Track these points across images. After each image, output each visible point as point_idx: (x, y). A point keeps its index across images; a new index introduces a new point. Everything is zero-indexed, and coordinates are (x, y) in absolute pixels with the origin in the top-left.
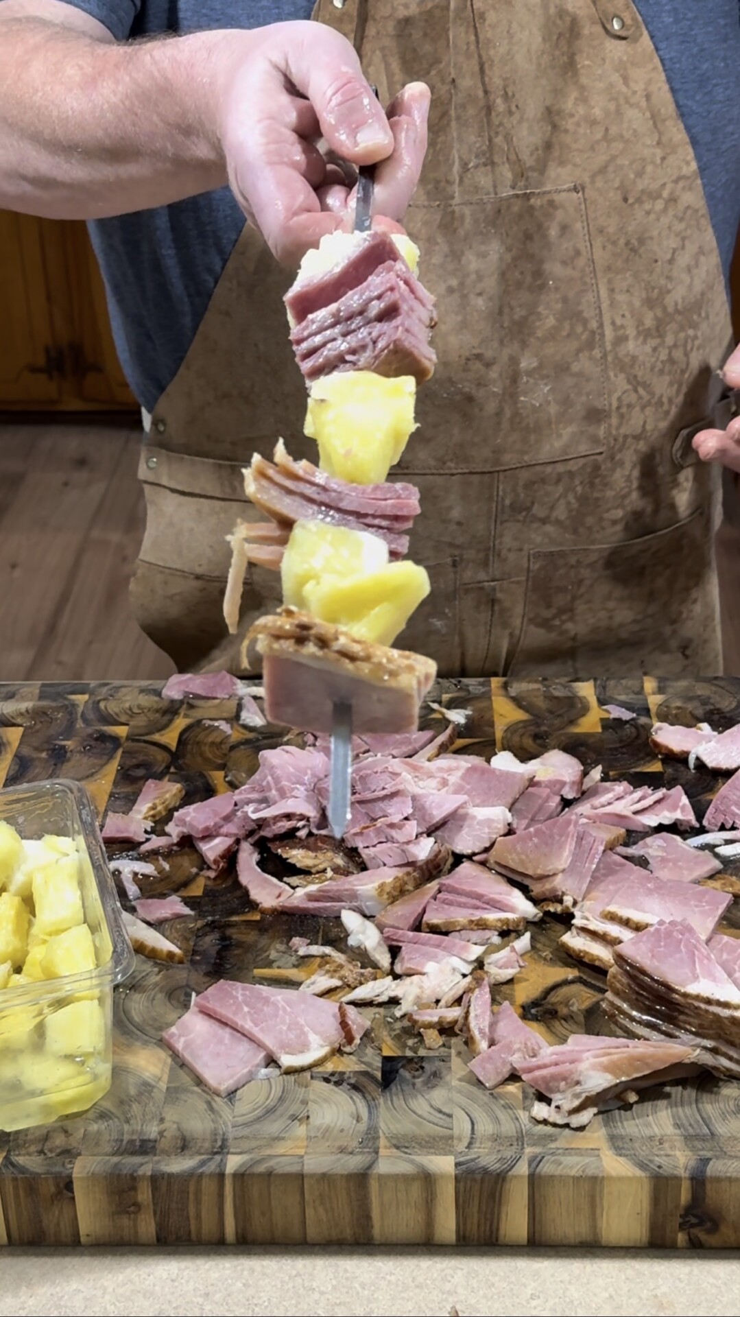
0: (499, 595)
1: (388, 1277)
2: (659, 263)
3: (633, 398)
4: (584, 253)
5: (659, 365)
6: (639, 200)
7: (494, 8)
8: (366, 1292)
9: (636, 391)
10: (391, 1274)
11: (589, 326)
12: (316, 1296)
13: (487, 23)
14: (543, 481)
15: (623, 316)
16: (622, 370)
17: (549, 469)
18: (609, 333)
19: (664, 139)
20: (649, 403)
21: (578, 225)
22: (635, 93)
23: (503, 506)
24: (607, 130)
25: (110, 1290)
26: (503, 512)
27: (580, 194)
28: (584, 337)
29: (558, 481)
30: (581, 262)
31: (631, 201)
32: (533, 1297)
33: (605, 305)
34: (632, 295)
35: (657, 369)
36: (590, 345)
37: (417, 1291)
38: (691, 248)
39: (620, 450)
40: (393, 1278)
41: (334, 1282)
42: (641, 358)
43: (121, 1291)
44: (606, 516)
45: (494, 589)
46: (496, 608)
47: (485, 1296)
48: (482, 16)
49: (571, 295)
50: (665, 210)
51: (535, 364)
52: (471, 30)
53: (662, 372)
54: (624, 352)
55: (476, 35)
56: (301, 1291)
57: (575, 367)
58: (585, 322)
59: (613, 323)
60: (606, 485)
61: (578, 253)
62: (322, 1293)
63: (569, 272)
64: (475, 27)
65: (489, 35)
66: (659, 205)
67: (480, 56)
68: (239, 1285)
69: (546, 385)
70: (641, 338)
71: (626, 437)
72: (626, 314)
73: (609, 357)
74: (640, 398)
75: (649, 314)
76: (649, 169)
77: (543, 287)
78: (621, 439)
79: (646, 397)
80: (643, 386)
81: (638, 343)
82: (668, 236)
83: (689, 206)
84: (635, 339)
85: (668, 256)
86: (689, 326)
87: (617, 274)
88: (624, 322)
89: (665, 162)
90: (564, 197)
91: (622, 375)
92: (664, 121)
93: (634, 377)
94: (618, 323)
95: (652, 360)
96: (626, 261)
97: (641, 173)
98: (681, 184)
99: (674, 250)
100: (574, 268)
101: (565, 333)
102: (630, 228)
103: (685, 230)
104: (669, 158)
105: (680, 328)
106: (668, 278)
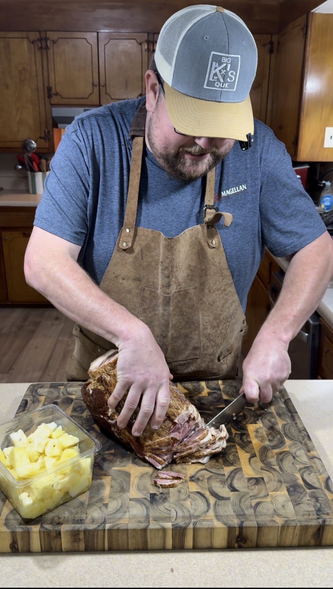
1: (153, 560)
2: (219, 308)
5: (218, 335)
6: (214, 292)
9: (210, 342)
10: (154, 559)
11: (195, 325)
12: (132, 566)
16: (205, 337)
17: (182, 362)
18: (201, 326)
19: (223, 274)
20: (215, 345)
21: (195, 298)
22: (216, 262)
24: (206, 272)
27: (197, 290)
28: (193, 328)
29: (185, 365)
30: (194, 308)
31: (211, 292)
32: (194, 564)
33: (201, 320)
34: (210, 317)
36: (195, 330)
37: (161, 563)
38: (229, 302)
39: (204, 358)
40: (154, 560)
41: (137, 561)
42: (212, 334)
47: (181, 565)
49: (190, 317)
50: (222, 293)
51: (178, 335)
53: (218, 337)
54: (207, 332)
57: (190, 336)
59: (203, 324)
60: (200, 367)
61: (194, 306)
62: (134, 565)
63: (190, 310)
66: (220, 292)
68: (109, 563)
69: (181, 340)
70: (212, 329)
71: (206, 354)
72: (208, 322)
73: (201, 333)
74: (212, 344)
75: (216, 322)
76: (218, 283)
77: (182, 315)
78: (204, 355)
79: (214, 344)
80: (213, 341)
81: (211, 330)
82: (222, 300)
83: (230, 291)
84: (210, 329)
85: (222, 305)
86: (228, 322)
87: (205, 311)
88: (207, 324)
89: (223, 280)
90: (191, 290)
91: (205, 338)
92: (224, 270)
93: (210, 339)
94: (205, 324)
95: (216, 334)
96: (209, 308)
97: (215, 284)
98: (227, 286)
99: (224, 303)
100: (192, 309)
101: (188, 327)
102: (211, 299)
103: (228, 298)
104: (225, 279)
105: (225, 323)
106: (222, 311)
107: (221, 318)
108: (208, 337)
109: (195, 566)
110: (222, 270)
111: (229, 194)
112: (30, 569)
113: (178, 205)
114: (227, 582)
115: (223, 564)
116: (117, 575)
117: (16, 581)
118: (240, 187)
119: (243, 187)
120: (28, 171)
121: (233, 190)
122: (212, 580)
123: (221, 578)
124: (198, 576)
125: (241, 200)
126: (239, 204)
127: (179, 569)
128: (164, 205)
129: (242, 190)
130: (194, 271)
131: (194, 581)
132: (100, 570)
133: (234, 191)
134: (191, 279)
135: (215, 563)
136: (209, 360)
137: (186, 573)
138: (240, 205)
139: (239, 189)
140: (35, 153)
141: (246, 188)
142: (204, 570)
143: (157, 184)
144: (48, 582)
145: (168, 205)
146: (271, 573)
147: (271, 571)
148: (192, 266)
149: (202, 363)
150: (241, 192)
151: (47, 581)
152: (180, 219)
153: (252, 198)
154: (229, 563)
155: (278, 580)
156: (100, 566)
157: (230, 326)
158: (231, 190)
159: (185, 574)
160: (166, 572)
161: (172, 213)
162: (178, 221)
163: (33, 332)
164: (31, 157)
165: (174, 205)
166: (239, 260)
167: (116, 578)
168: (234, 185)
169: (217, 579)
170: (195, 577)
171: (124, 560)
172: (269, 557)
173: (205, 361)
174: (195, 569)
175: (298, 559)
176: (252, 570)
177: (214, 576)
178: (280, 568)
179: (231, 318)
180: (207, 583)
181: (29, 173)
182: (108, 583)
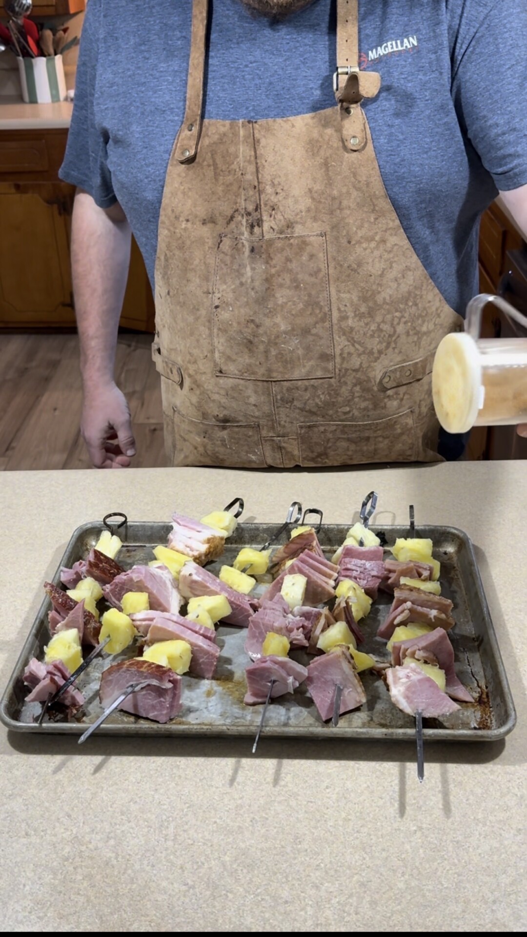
0: (283, 445)
1: (252, 779)
2: (373, 277)
3: (352, 350)
4: (323, 270)
5: (370, 333)
6: (359, 242)
7: (264, 136)
8: (240, 787)
9: (353, 345)
10: (254, 777)
11: (323, 310)
12: (214, 789)
13: (261, 145)
14: (297, 388)
15: (346, 306)
16: (344, 334)
17: (300, 383)
18: (335, 314)
19: (377, 208)
20: (364, 352)
21: (321, 255)
22: (360, 182)
23: (277, 399)
24: (340, 203)
25: (105, 789)
26: (277, 402)
27: (324, 238)
28: (320, 316)
29: (306, 389)
30: (321, 275)
31: (353, 242)
32: (327, 787)
33: (334, 300)
34: (352, 294)
35: (368, 335)
36: (323, 320)
37: (267, 785)
38: (397, 268)
39: (344, 376)
40: (254, 779)
41: (223, 782)
42: (357, 329)
43: (110, 789)
44: (339, 410)
45: (280, 441)
46: (283, 451)
47: (302, 788)
48: (259, 141)
49: (313, 293)
50: (377, 247)
51: (290, 329)
52: (252, 149)
53: (372, 336)
54: (346, 325)
55: (255, 152)
56: (206, 787)
57: (314, 331)
58: (321, 308)
59: (339, 309)
60: (338, 395)
61: (319, 270)
62: (217, 788)
63: (313, 279)
64: (255, 148)
65: (262, 152)
66: (373, 245)
67: (257, 163)
68: (173, 784)
69: (297, 339)
70: (357, 318)
71: (346, 370)
72: (348, 305)
73: (335, 328)
74: (357, 349)
75: (364, 305)
76: (366, 225)
77: (297, 287)
78: (343, 371)
79: (361, 349)
80: (359, 343)
81: (355, 320)
82: (380, 262)
83: (396, 245)
84: (353, 318)
85: (380, 273)
86: (397, 311)
87: (343, 282)
88: (346, 309)
89: (378, 221)
90: (312, 239)
91: (344, 337)
92: (377, 198)
93: (353, 338)
94: (342, 309)
95: (365, 330)
96: (349, 276)
97: (360, 227)
98: (389, 232)
99: (384, 269)
100: (316, 278)
101: (309, 313)
102: (352, 258)
103: (393, 258)
104: (381, 219)
105: (389, 312)
106: (380, 285)
107: (379, 299)
108: (348, 333)
109: (328, 791)
110: (374, 200)
111: (382, 54)
112: (33, 795)
113: (278, 75)
114: (386, 818)
115: (380, 788)
116: (187, 805)
117: (7, 815)
118: (405, 40)
119: (412, 41)
120: (19, 56)
121: (390, 46)
122: (358, 814)
123: (375, 810)
124: (333, 807)
125: (405, 67)
126: (402, 74)
127: (298, 795)
128: (253, 79)
129: (409, 47)
130: (320, 202)
131: (326, 816)
132: (156, 797)
133: (392, 48)
134: (314, 217)
135: (365, 785)
136: (354, 381)
137: (311, 802)
138: (403, 76)
139: (402, 46)
140: (29, 17)
141: (416, 44)
142: (345, 798)
143: (240, 39)
144: (64, 817)
145: (260, 78)
146: (467, 804)
147: (467, 800)
148: (316, 192)
149: (341, 387)
150: (407, 51)
151: (61, 816)
152: (281, 102)
153: (429, 63)
154: (392, 786)
155: (480, 816)
156: (156, 790)
157: (403, 320)
158: (387, 46)
159: (309, 804)
160: (275, 801)
161: (268, 93)
162: (278, 107)
163: (47, 380)
164: (23, 27)
165: (270, 76)
166: (404, 184)
167: (186, 810)
168: (393, 36)
169: (368, 814)
170: (328, 808)
171: (200, 780)
172: (465, 777)
173: (346, 383)
174: (328, 795)
175: (520, 781)
176: (432, 798)
177: (363, 808)
178: (485, 796)
179: (406, 304)
180: (350, 820)
181: (21, 58)
182: (171, 819)
